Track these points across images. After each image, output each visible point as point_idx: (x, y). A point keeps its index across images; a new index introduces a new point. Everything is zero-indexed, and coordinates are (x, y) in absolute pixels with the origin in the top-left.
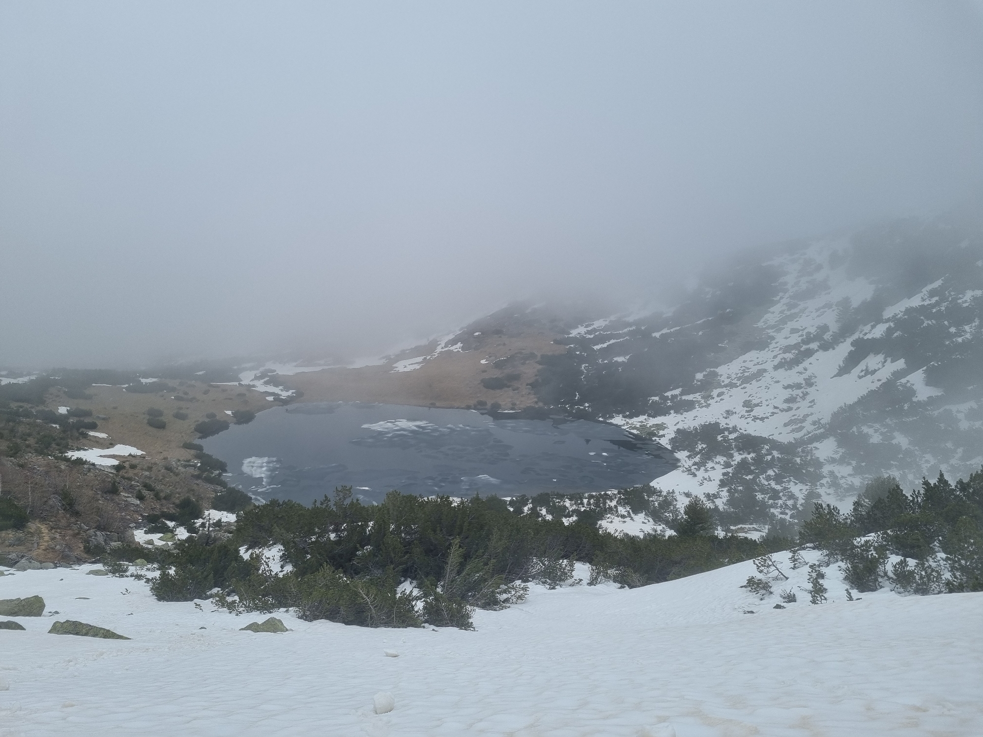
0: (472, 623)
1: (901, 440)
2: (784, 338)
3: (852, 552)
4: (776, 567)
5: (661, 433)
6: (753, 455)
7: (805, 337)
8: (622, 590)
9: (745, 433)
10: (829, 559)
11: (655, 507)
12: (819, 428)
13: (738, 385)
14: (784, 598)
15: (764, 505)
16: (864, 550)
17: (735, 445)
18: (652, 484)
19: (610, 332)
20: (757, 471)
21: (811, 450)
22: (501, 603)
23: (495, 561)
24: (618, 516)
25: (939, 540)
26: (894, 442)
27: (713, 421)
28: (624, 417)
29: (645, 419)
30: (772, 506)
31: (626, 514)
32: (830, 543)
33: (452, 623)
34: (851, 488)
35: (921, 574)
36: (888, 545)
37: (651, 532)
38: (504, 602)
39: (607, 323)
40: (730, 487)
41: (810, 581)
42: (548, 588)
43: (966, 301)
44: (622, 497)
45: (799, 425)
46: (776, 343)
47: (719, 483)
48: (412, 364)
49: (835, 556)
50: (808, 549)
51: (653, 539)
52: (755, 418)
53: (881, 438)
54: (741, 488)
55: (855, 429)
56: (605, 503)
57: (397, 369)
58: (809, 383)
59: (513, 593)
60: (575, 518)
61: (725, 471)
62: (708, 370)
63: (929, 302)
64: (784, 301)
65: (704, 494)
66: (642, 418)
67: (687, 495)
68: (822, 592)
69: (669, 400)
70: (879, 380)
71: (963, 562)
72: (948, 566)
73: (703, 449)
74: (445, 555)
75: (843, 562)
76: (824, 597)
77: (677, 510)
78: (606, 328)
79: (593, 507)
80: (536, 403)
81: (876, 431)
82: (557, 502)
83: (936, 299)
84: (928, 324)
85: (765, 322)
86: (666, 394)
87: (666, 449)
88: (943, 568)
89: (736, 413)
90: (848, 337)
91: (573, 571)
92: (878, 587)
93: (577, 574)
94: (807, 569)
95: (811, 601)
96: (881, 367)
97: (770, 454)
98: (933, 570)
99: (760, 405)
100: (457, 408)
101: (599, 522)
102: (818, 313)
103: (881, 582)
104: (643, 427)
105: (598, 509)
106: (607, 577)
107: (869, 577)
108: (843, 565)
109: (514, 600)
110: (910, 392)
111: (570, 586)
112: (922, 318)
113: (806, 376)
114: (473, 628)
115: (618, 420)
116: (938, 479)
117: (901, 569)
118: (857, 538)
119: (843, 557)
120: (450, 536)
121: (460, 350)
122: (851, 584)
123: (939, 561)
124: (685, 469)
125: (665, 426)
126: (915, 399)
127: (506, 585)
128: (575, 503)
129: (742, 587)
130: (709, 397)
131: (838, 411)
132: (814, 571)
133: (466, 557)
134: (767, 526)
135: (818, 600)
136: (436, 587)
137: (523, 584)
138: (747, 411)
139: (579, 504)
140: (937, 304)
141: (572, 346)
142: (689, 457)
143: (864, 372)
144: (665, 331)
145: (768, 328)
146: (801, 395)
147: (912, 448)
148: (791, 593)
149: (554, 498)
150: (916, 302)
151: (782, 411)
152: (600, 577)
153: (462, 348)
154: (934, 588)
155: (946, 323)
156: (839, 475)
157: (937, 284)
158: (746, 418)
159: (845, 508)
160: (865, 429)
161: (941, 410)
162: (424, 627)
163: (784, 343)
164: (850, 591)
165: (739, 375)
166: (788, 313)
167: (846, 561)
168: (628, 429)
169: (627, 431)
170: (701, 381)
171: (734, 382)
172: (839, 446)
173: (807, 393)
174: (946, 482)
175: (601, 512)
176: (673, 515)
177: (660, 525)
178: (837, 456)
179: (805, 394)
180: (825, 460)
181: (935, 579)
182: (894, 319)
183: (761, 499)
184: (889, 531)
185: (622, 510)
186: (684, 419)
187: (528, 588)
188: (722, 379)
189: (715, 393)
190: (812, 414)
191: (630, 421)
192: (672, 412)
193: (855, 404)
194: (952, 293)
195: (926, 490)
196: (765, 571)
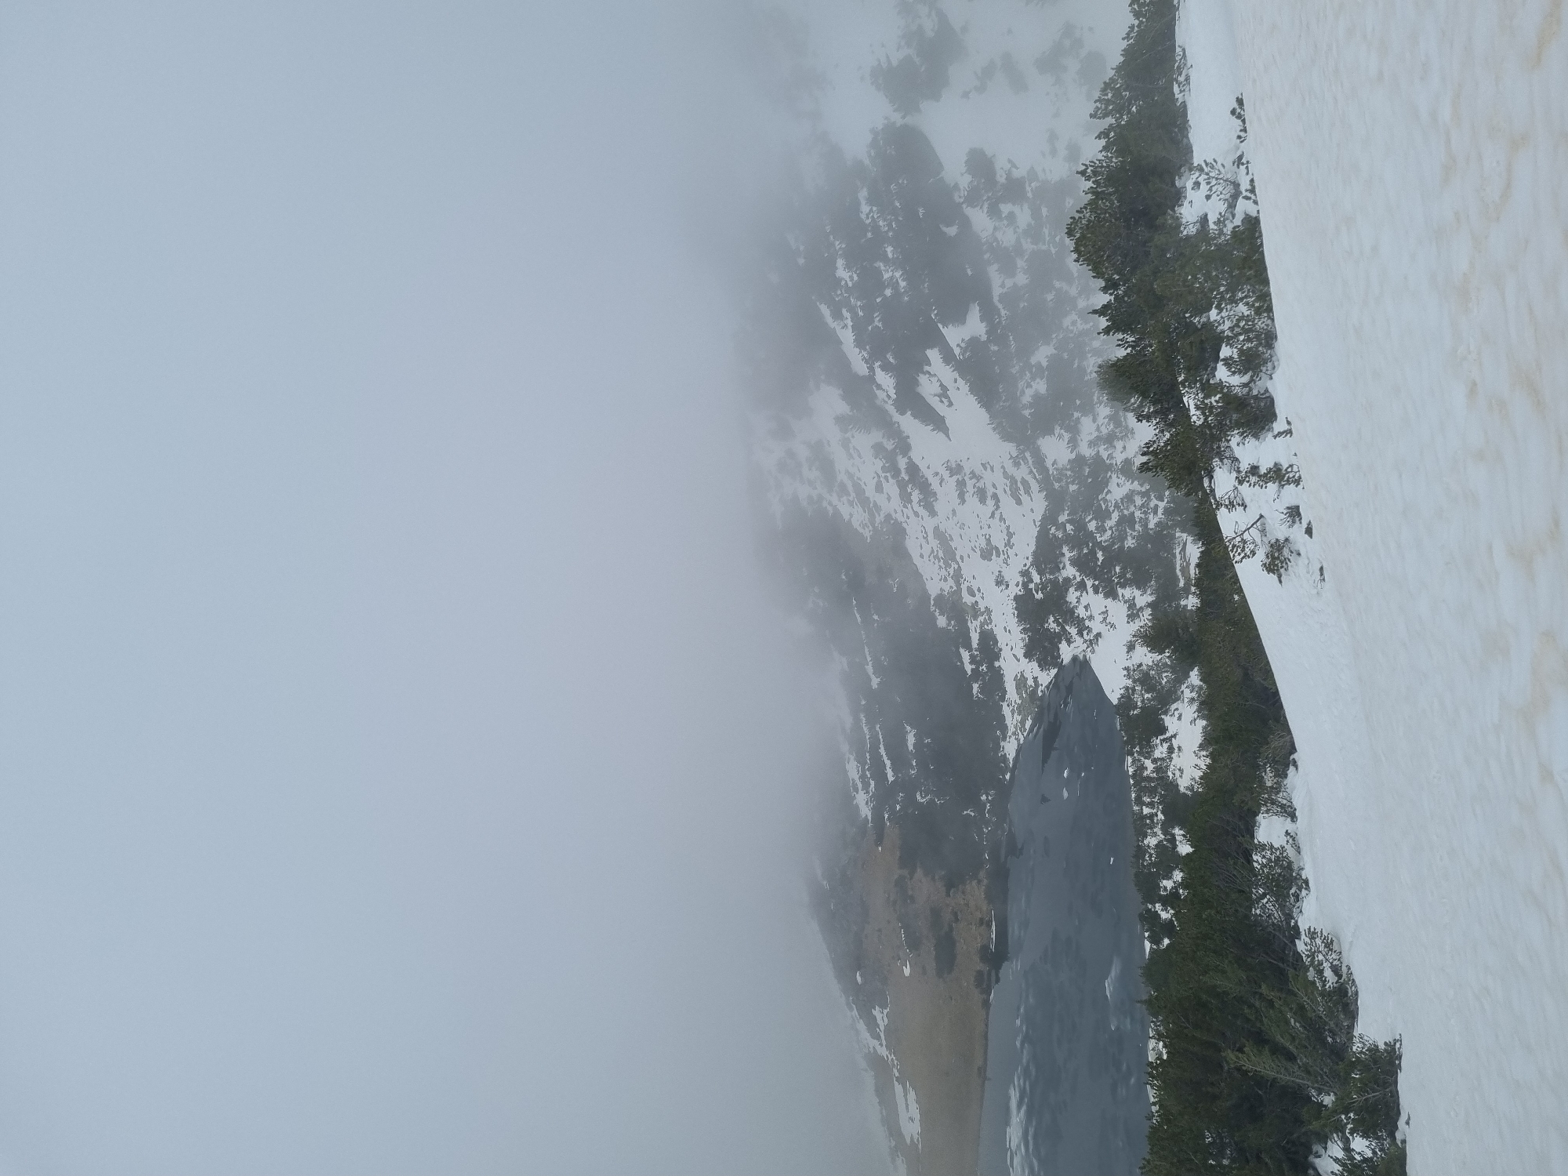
0: (1386, 1044)
1: (1043, 355)
2: (889, 500)
3: (1214, 427)
4: (1245, 531)
5: (1030, 682)
6: (1065, 549)
7: (888, 474)
8: (1299, 763)
9: (1031, 559)
10: (1226, 457)
11: (1153, 699)
12: (1024, 459)
13: (956, 567)
14: (1294, 522)
15: (1144, 537)
16: (1211, 413)
17: (1050, 575)
18: (1115, 702)
19: (868, 754)
20: (1091, 545)
21: (1057, 469)
22: (1342, 981)
23: (1264, 987)
24: (1171, 759)
25: (1191, 316)
26: (1045, 364)
27: (1012, 604)
28: (1004, 739)
29: (1008, 705)
30: (1145, 526)
31: (1166, 745)
32: (1201, 456)
33: (1391, 1085)
34: (1113, 418)
35: (1244, 340)
36: (1201, 380)
37: (1195, 707)
38: (1340, 976)
39: (852, 758)
40: (1117, 584)
41: (1264, 486)
42: (1307, 892)
43: (851, 277)
44: (1137, 749)
45: (1019, 485)
46: (896, 512)
47: (1110, 600)
48: (907, 1105)
49: (1223, 449)
50: (1213, 485)
51: (1207, 706)
52: (1009, 544)
53: (1038, 380)
54: (1118, 569)
55: (1026, 413)
56: (1149, 779)
57: (916, 1136)
58: (955, 470)
59: (1321, 957)
60: (1178, 832)
61: (1090, 590)
62: (933, 608)
63: (850, 319)
64: (834, 499)
65: (1128, 622)
66: (1006, 711)
67: (1131, 647)
68: (1280, 470)
69: (977, 668)
70: (956, 381)
71: (1222, 289)
72: (1228, 307)
73: (1056, 621)
74: (1259, 1081)
75: (1230, 440)
76: (1288, 468)
77: (1157, 665)
78: (861, 761)
79: (1157, 798)
80: (979, 882)
81: (1029, 386)
82: (1151, 860)
83: (844, 311)
84: (879, 321)
85: (864, 526)
86: (969, 673)
87: (1056, 676)
88: (1232, 313)
89: (999, 571)
90: (891, 417)
91: (1272, 846)
92: (1267, 395)
93: (1278, 841)
94: (1244, 489)
95: (1297, 486)
96: (936, 379)
97: (1064, 525)
98: (1237, 325)
99: (987, 537)
100: (987, 1025)
101: (1182, 789)
102: (855, 456)
103: (1259, 392)
104: (1020, 709)
105: (1159, 790)
106: (1277, 788)
107: (1252, 407)
108: (1235, 440)
109: (1334, 956)
110: (973, 343)
111: (1299, 853)
112: (870, 328)
113: (946, 474)
114: (1395, 1043)
115: (1010, 748)
116: (1100, 316)
117: (1237, 365)
118: (1192, 420)
119: (1223, 440)
120: (1222, 1067)
121: (885, 1011)
122: (1265, 431)
123: (1222, 317)
124: (1089, 649)
125: (1019, 675)
126: (984, 338)
127: (1307, 970)
128: (1151, 828)
129: (1280, 582)
130: (975, 611)
131: (999, 434)
132: (1247, 479)
133: (1261, 1040)
134: (1177, 535)
135: (1294, 476)
136: (1321, 1105)
137: (1303, 936)
138: (998, 555)
139: (1152, 821)
140: (852, 310)
141: (886, 816)
142: (1069, 642)
143: (943, 399)
144: (870, 669)
145: (873, 524)
146: (974, 481)
147: (1055, 341)
148: (1285, 512)
149: (1142, 864)
150: (847, 337)
151: (998, 507)
152: (1280, 800)
153: (883, 1006)
154: (1263, 325)
155: (878, 300)
156: (1096, 434)
157: (825, 310)
158: (1008, 557)
159: (1146, 432)
160: (1027, 398)
161: (1000, 306)
162: (1404, 1142)
163: (896, 503)
164: (1276, 433)
165: (941, 564)
166: (853, 495)
167: (1228, 436)
168: (1025, 734)
169: (1028, 734)
170: (949, 619)
171: (952, 573)
172: (1051, 432)
173: (972, 472)
174: (1104, 307)
175: (1164, 784)
176: (1165, 672)
177: (1182, 692)
178: (1067, 436)
179: (973, 475)
180: (1071, 452)
181: (1250, 323)
182: (870, 362)
183: (1134, 541)
184: (1180, 379)
185: (1160, 751)
186: (1009, 647)
187: (1309, 929)
188: (947, 589)
189: (968, 599)
190: (1003, 467)
191: (1011, 729)
192: (997, 664)
193: (988, 410)
194: (839, 292)
195: (1118, 330)
196: (1252, 547)
